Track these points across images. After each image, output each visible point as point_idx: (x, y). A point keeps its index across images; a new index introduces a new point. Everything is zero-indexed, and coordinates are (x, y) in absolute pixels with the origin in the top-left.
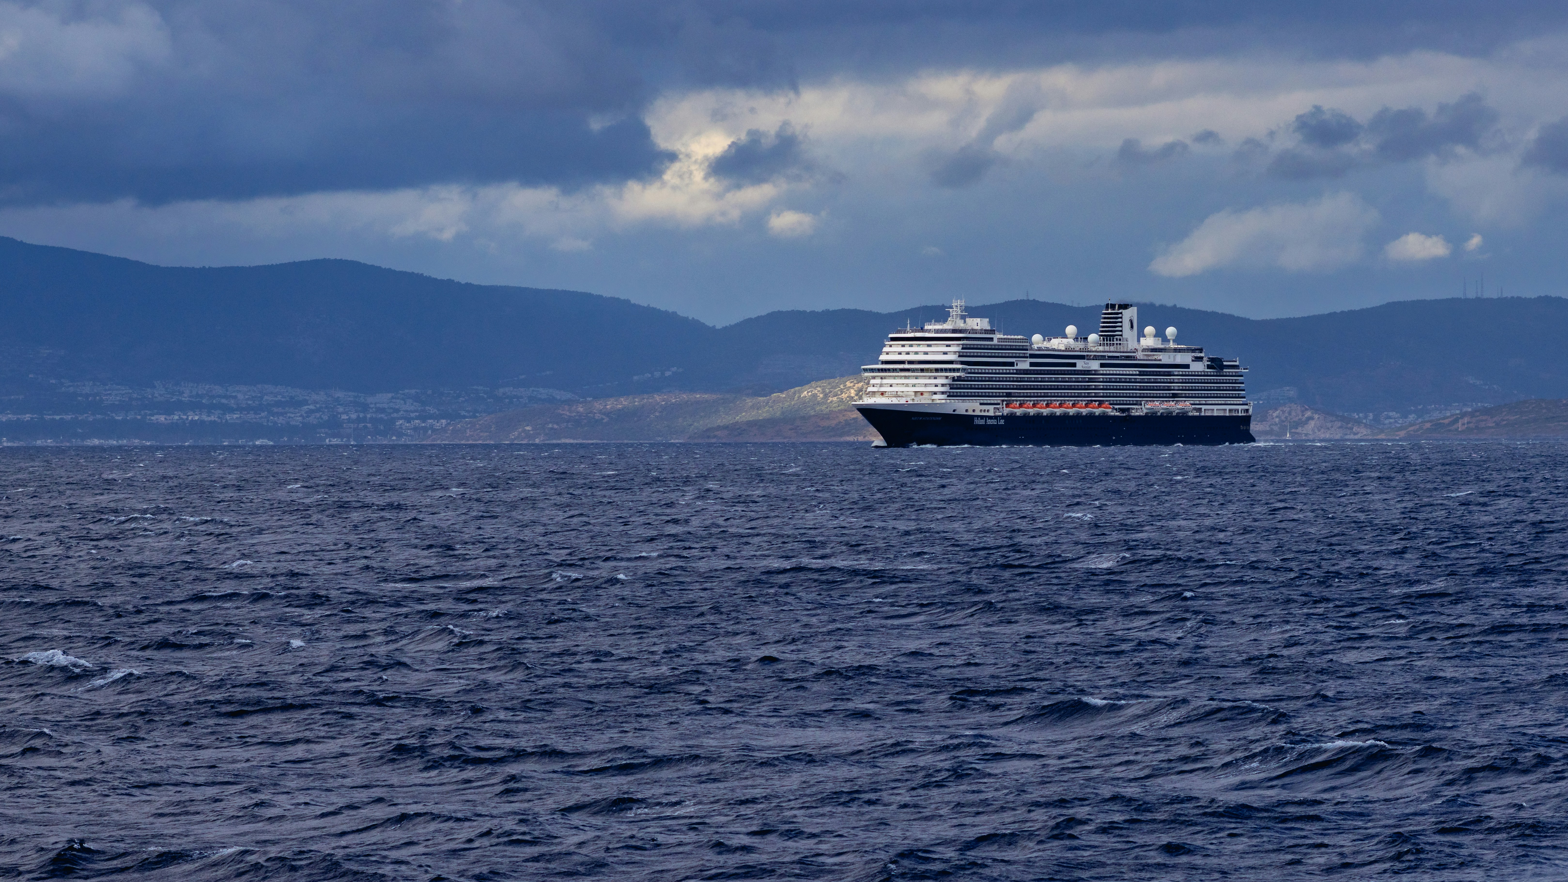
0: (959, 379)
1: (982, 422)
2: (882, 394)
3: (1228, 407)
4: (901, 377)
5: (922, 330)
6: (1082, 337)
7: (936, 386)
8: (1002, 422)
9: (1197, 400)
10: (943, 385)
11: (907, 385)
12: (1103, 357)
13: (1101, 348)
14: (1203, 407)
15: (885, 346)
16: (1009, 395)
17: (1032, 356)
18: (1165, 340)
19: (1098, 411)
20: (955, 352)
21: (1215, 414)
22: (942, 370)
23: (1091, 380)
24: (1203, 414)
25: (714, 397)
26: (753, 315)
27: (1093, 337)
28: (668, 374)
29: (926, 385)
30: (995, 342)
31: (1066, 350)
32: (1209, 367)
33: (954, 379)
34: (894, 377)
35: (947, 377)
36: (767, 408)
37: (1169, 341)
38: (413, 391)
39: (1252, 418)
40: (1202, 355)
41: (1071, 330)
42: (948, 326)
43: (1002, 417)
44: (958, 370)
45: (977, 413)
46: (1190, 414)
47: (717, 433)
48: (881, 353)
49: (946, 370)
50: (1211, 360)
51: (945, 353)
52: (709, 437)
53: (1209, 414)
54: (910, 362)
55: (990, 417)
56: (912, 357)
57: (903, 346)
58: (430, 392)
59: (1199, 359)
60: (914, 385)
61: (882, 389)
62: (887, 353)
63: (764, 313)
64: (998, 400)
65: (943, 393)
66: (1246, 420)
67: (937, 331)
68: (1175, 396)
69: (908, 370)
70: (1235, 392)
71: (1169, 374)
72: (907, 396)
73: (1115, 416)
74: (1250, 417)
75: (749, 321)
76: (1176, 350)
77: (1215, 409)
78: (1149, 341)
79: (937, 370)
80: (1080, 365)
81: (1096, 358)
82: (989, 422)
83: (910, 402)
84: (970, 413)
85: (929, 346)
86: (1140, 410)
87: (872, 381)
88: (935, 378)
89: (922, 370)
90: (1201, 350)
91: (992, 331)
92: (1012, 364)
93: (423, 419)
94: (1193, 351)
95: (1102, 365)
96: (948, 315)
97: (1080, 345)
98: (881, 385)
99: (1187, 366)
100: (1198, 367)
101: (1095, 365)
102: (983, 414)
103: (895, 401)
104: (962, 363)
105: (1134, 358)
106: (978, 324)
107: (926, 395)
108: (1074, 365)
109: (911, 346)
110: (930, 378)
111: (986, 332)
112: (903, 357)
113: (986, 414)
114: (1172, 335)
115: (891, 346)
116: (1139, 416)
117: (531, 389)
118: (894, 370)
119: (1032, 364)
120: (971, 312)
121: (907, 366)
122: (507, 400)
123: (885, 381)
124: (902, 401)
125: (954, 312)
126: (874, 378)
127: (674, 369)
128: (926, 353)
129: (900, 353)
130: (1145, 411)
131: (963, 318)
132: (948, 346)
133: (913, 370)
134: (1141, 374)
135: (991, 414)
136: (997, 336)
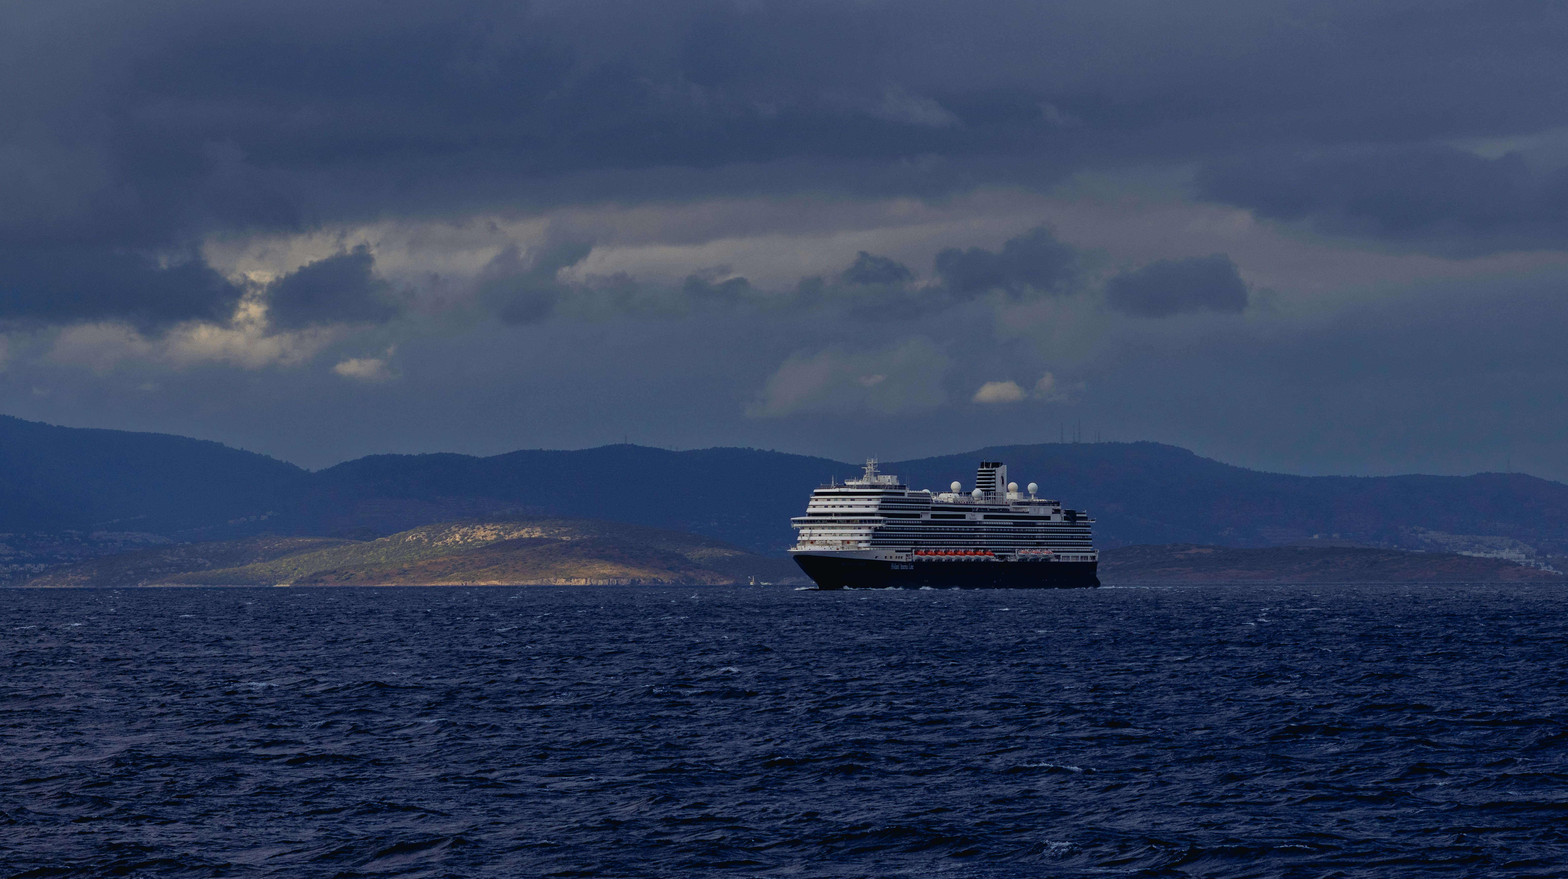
0: (881, 529)
1: (897, 567)
2: (812, 542)
3: (1080, 554)
4: (829, 528)
5: (845, 486)
6: (966, 491)
7: (861, 535)
8: (912, 567)
9: (1056, 548)
10: (867, 535)
11: (835, 535)
12: (985, 510)
13: (983, 502)
14: (1062, 554)
15: (810, 500)
16: (916, 543)
17: (934, 509)
18: (1027, 494)
19: (983, 558)
20: (876, 506)
21: (1071, 561)
22: (865, 521)
23: (976, 530)
24: (1061, 561)
25: (317, 540)
26: (349, 459)
27: (977, 492)
28: (264, 518)
29: (852, 535)
30: (906, 496)
31: (954, 504)
32: (1065, 518)
33: (876, 529)
34: (823, 528)
35: (870, 528)
36: (371, 553)
37: (1030, 495)
38: (7, 535)
39: (1098, 565)
40: (1059, 508)
41: (955, 485)
42: (864, 482)
43: (912, 563)
44: (880, 521)
45: (894, 559)
46: (1052, 560)
47: (324, 578)
48: (807, 506)
49: (870, 521)
50: (1067, 512)
51: (867, 506)
52: (316, 581)
53: (1065, 560)
54: (836, 514)
55: (903, 563)
56: (837, 510)
57: (829, 500)
58: (23, 536)
59: (1057, 512)
60: (841, 535)
61: (812, 538)
62: (814, 506)
63: (360, 457)
64: (908, 548)
65: (867, 541)
66: (1093, 566)
67: (858, 487)
68: (1039, 544)
69: (834, 521)
70: (1084, 541)
71: (1034, 525)
72: (835, 544)
73: (995, 562)
74: (1096, 563)
75: (345, 465)
76: (1040, 504)
77: (1070, 556)
78: (1013, 496)
79: (861, 521)
80: (969, 517)
81: (980, 510)
82: (903, 567)
83: (841, 550)
84: (889, 559)
85: (852, 500)
86: (1013, 558)
87: (802, 532)
88: (860, 528)
89: (848, 521)
90: (1058, 504)
91: (902, 487)
92: (918, 516)
93: (22, 562)
94: (1053, 504)
95: (986, 517)
96: (864, 472)
97: (964, 499)
98: (811, 535)
99: (1048, 518)
100: (1057, 519)
101: (979, 517)
102: (897, 560)
103: (827, 548)
104: (882, 515)
105: (1007, 511)
106: (888, 480)
107: (852, 544)
108: (964, 517)
109: (836, 499)
110: (855, 528)
111: (896, 487)
112: (829, 510)
113: (900, 560)
114: (1033, 490)
115: (817, 500)
116: (1014, 562)
117: (126, 533)
118: (821, 521)
119: (933, 516)
120: (883, 469)
121: (834, 518)
122: (102, 545)
123: (814, 531)
124: (834, 549)
125: (869, 469)
126: (803, 528)
127: (270, 513)
128: (850, 506)
129: (826, 506)
130: (1018, 558)
131: (876, 475)
132: (870, 500)
133: (839, 522)
134: (1015, 524)
135: (904, 560)
136: (907, 491)
